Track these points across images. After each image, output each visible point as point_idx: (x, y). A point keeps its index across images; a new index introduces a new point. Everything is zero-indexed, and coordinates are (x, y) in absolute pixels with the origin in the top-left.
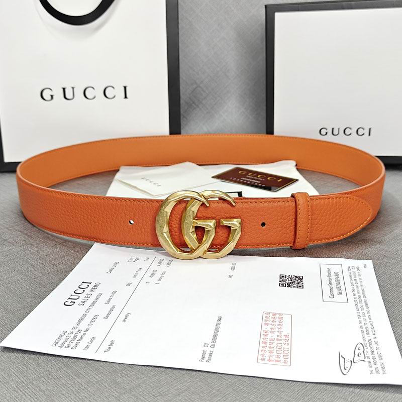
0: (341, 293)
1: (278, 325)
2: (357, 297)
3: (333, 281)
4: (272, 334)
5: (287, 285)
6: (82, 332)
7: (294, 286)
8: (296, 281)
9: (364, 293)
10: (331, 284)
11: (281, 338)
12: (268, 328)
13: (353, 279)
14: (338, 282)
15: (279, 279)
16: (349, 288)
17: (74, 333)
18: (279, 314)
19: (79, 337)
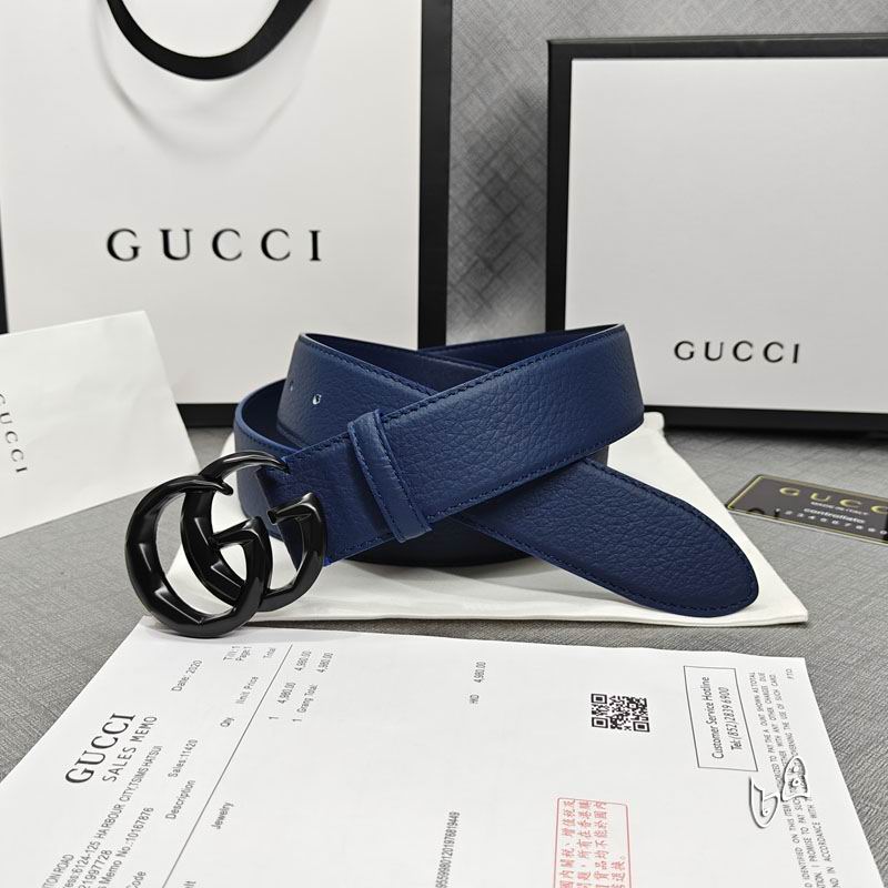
0: (737, 745)
1: (597, 834)
2: (777, 754)
3: (719, 713)
4: (583, 861)
5: (610, 724)
6: (113, 858)
7: (627, 724)
8: (631, 712)
9: (792, 745)
10: (713, 720)
11: (604, 872)
12: (572, 842)
13: (765, 706)
14: (729, 715)
15: (590, 707)
16: (757, 731)
17: (91, 862)
18: (598, 804)
19: (104, 872)
